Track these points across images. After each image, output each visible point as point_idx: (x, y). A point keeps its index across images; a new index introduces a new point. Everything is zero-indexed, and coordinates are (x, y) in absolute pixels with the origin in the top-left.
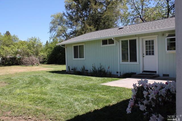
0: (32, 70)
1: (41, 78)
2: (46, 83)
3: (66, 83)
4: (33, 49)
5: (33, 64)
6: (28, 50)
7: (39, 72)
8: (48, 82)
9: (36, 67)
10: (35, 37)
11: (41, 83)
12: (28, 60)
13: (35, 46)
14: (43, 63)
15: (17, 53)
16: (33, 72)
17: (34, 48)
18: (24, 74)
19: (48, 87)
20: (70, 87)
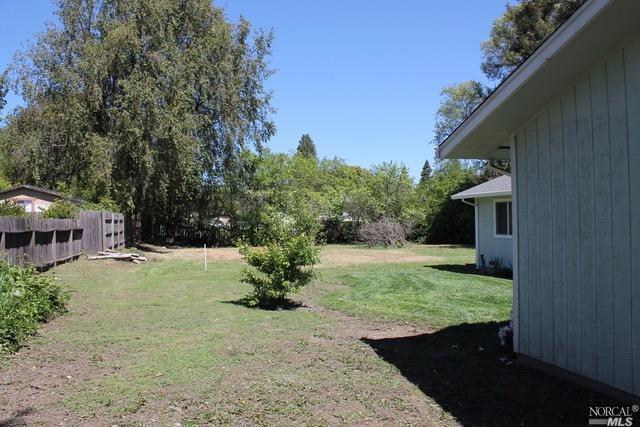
0: (389, 261)
1: (414, 280)
2: (424, 288)
3: (465, 290)
4: (386, 197)
5: (386, 243)
6: (373, 201)
7: (406, 266)
8: (430, 286)
9: (396, 251)
10: (393, 163)
11: (416, 288)
12: (373, 231)
13: (392, 188)
14: (413, 238)
15: (341, 208)
16: (392, 264)
17: (389, 194)
18: (372, 269)
19: (430, 296)
20: (471, 297)
